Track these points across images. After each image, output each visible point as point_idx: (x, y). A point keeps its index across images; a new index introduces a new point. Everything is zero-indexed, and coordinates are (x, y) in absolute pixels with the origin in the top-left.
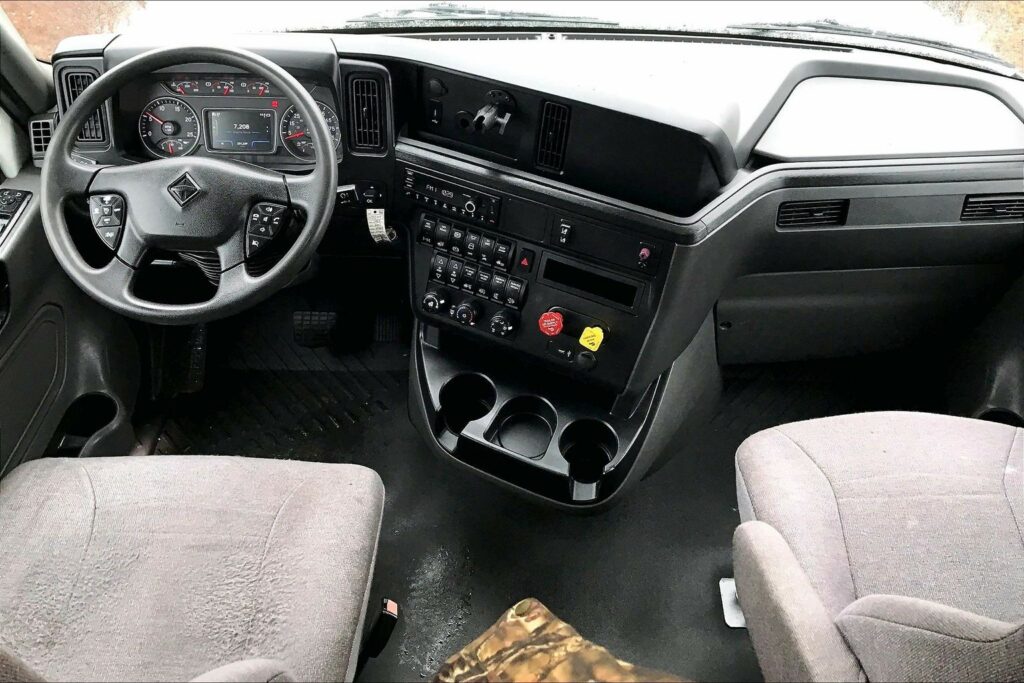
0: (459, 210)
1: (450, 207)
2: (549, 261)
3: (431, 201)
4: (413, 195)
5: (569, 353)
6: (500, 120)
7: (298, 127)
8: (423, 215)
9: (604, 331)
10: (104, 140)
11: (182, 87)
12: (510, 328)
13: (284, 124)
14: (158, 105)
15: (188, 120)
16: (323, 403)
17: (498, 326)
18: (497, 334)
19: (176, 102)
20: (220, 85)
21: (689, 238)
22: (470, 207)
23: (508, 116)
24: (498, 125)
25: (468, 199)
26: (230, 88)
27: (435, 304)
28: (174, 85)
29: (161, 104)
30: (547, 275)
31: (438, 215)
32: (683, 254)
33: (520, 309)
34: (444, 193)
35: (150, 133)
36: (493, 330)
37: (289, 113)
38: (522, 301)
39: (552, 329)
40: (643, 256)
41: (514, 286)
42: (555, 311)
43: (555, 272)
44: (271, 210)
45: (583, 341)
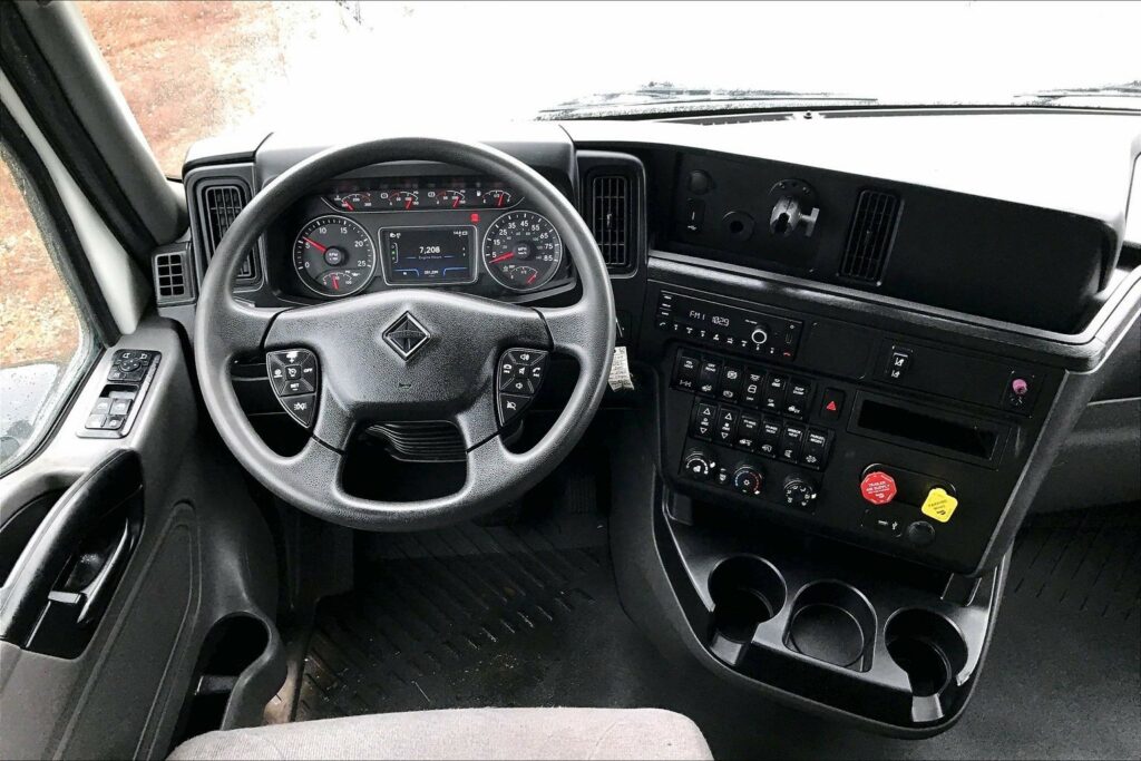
0: (737, 342)
1: (723, 339)
2: (867, 404)
3: (696, 332)
4: (670, 326)
5: (895, 525)
6: (805, 217)
7: (505, 247)
8: (682, 352)
10: (253, 275)
11: (349, 201)
12: (814, 496)
13: (488, 243)
14: (317, 227)
15: (359, 244)
16: (508, 596)
17: (796, 494)
18: (796, 504)
19: (342, 221)
20: (401, 196)
21: (1081, 363)
22: (759, 337)
23: (816, 212)
24: (803, 224)
25: (754, 327)
26: (414, 199)
27: (703, 469)
28: (338, 199)
29: (322, 225)
30: (863, 422)
31: (701, 351)
32: (1074, 381)
33: (823, 470)
34: (716, 320)
35: (307, 265)
36: (790, 500)
37: (494, 228)
38: (825, 456)
39: (882, 496)
40: (1020, 389)
41: (817, 439)
42: (871, 471)
43: (875, 417)
44: (527, 357)
45: (927, 509)
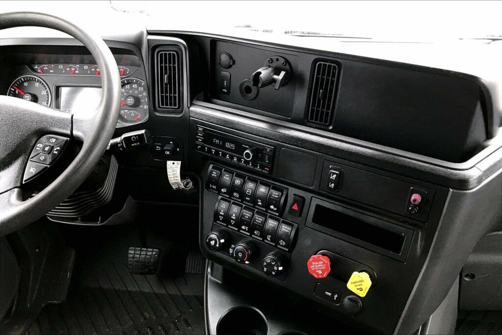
0: (239, 160)
1: (232, 157)
2: (318, 206)
3: (217, 153)
4: (203, 148)
5: (336, 296)
6: (275, 77)
8: (211, 166)
9: (371, 277)
11: (42, 69)
12: (280, 268)
14: (23, 82)
15: (43, 92)
17: (269, 265)
18: (268, 273)
19: (37, 79)
20: (70, 67)
21: (463, 184)
22: (248, 155)
23: (283, 73)
24: (274, 81)
25: (246, 149)
26: (76, 70)
27: (216, 243)
28: (36, 67)
29: (25, 81)
30: (315, 220)
31: (221, 165)
32: (457, 199)
33: (290, 251)
34: (228, 145)
36: (265, 269)
38: (292, 243)
39: (320, 272)
40: (415, 200)
41: (285, 229)
42: (323, 254)
43: (322, 216)
44: (54, 140)
45: (350, 286)
